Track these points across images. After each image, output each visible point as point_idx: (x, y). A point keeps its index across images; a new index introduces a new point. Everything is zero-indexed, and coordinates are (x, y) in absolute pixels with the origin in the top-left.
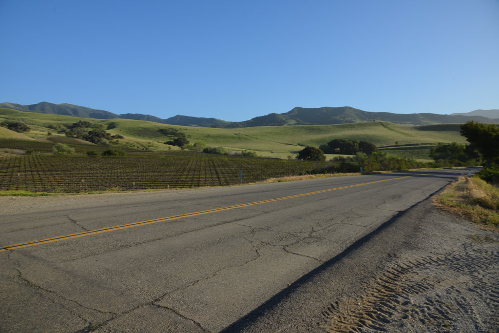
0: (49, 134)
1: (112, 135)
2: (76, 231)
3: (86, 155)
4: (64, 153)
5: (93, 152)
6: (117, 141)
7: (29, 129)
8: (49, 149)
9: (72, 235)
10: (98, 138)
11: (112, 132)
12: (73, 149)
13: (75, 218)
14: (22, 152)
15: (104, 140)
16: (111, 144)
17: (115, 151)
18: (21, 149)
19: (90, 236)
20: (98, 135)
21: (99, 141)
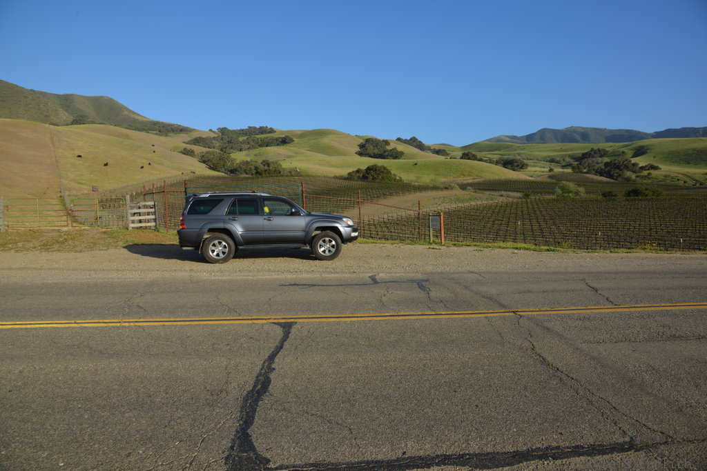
0: (551, 170)
1: (640, 165)
2: (598, 303)
3: (600, 197)
4: (570, 195)
5: (610, 192)
6: (649, 174)
7: (527, 165)
8: (551, 191)
9: (593, 307)
10: (618, 171)
11: (641, 161)
12: (582, 189)
13: (596, 285)
14: (519, 195)
15: (628, 174)
16: (638, 179)
17: (646, 189)
18: (517, 192)
19: (621, 314)
20: (618, 167)
21: (620, 175)
